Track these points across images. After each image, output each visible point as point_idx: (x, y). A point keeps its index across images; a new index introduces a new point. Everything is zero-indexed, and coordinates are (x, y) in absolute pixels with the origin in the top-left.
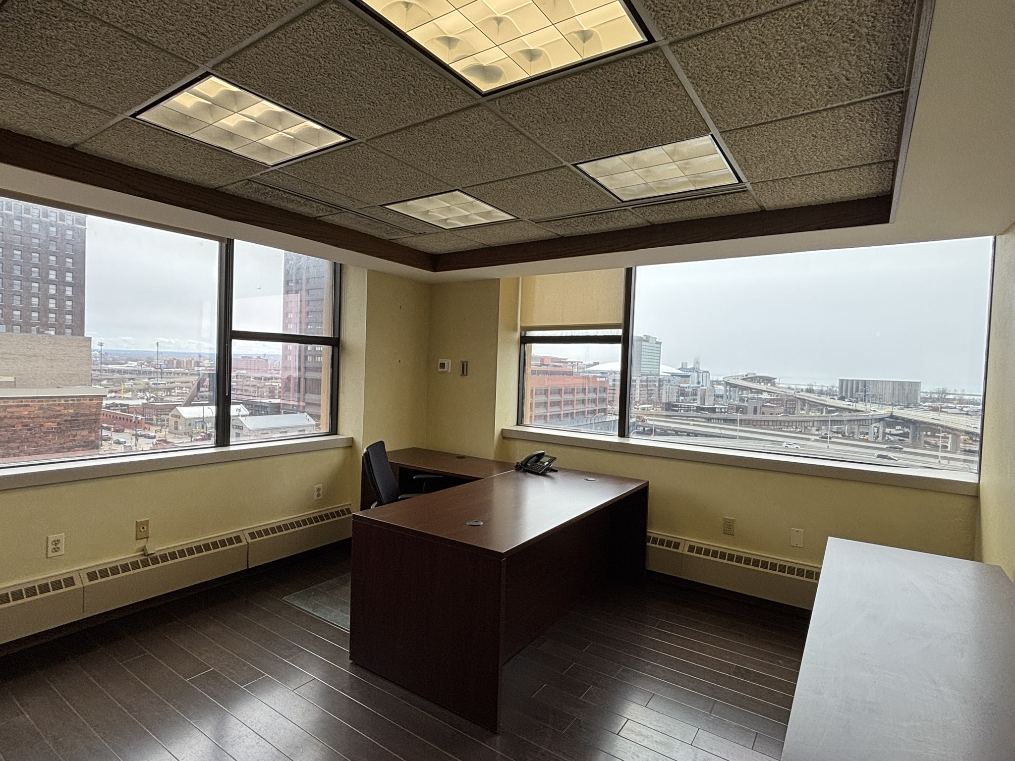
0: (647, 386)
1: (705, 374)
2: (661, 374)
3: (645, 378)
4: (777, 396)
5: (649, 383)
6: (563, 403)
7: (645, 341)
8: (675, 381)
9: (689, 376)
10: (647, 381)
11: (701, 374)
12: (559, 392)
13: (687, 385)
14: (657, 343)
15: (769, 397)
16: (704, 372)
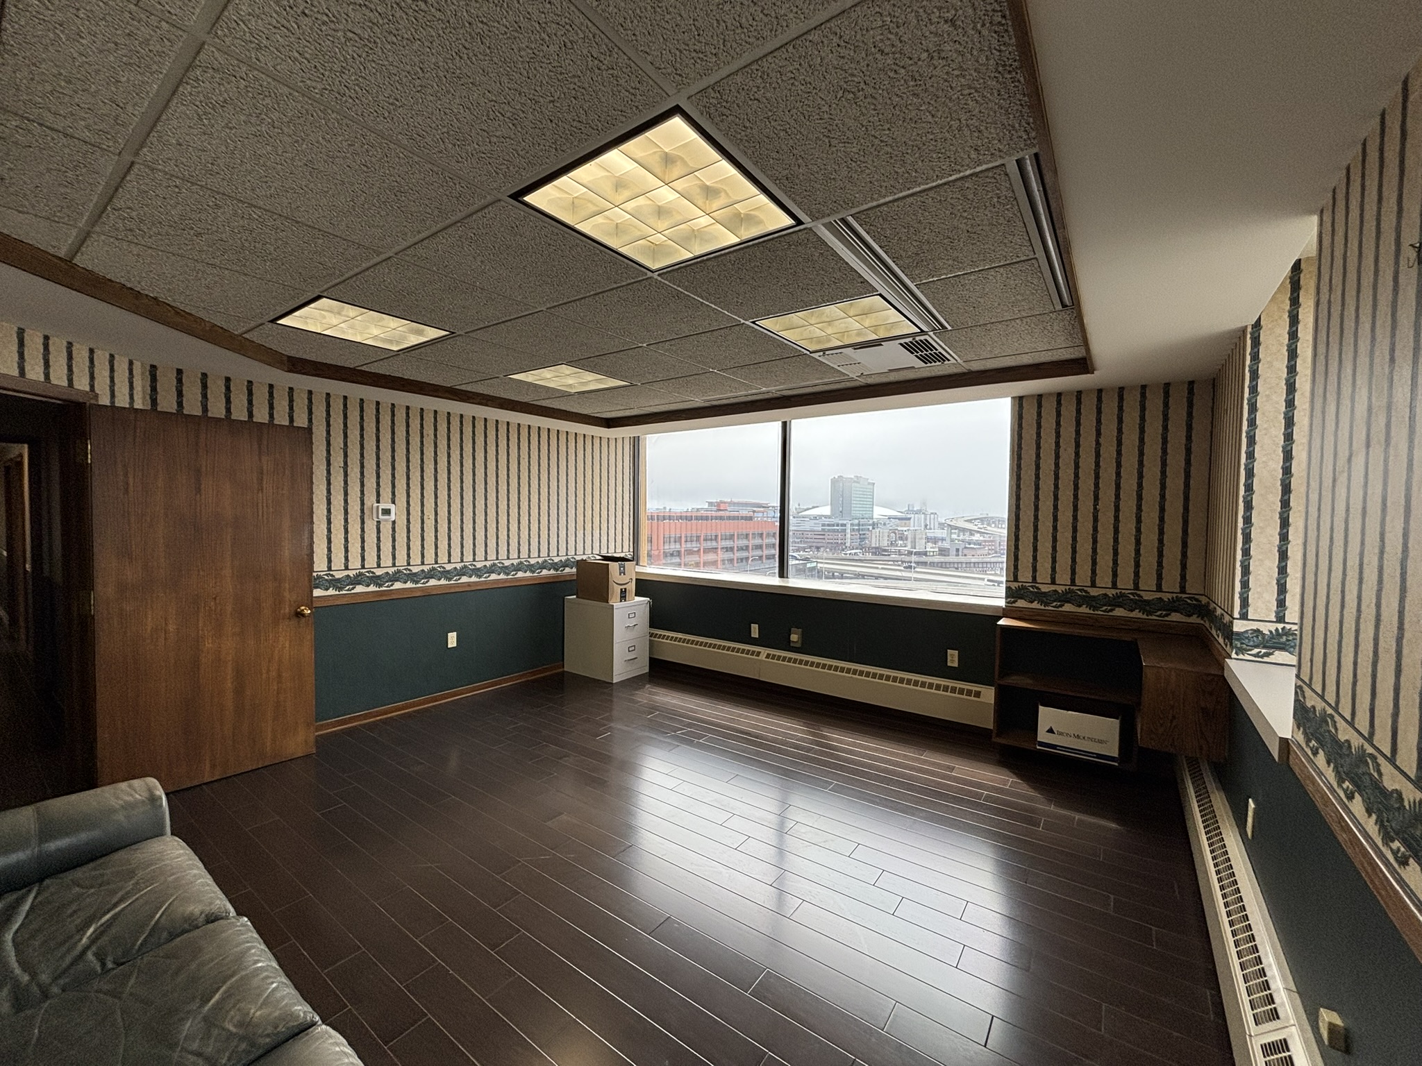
0: (859, 530)
1: (932, 516)
2: (875, 516)
3: (856, 522)
4: (990, 537)
5: (861, 527)
6: (736, 548)
7: (855, 482)
8: (892, 524)
9: (909, 519)
10: (859, 525)
11: (928, 516)
12: (731, 537)
13: (905, 529)
14: (869, 484)
15: (982, 538)
16: (932, 513)
